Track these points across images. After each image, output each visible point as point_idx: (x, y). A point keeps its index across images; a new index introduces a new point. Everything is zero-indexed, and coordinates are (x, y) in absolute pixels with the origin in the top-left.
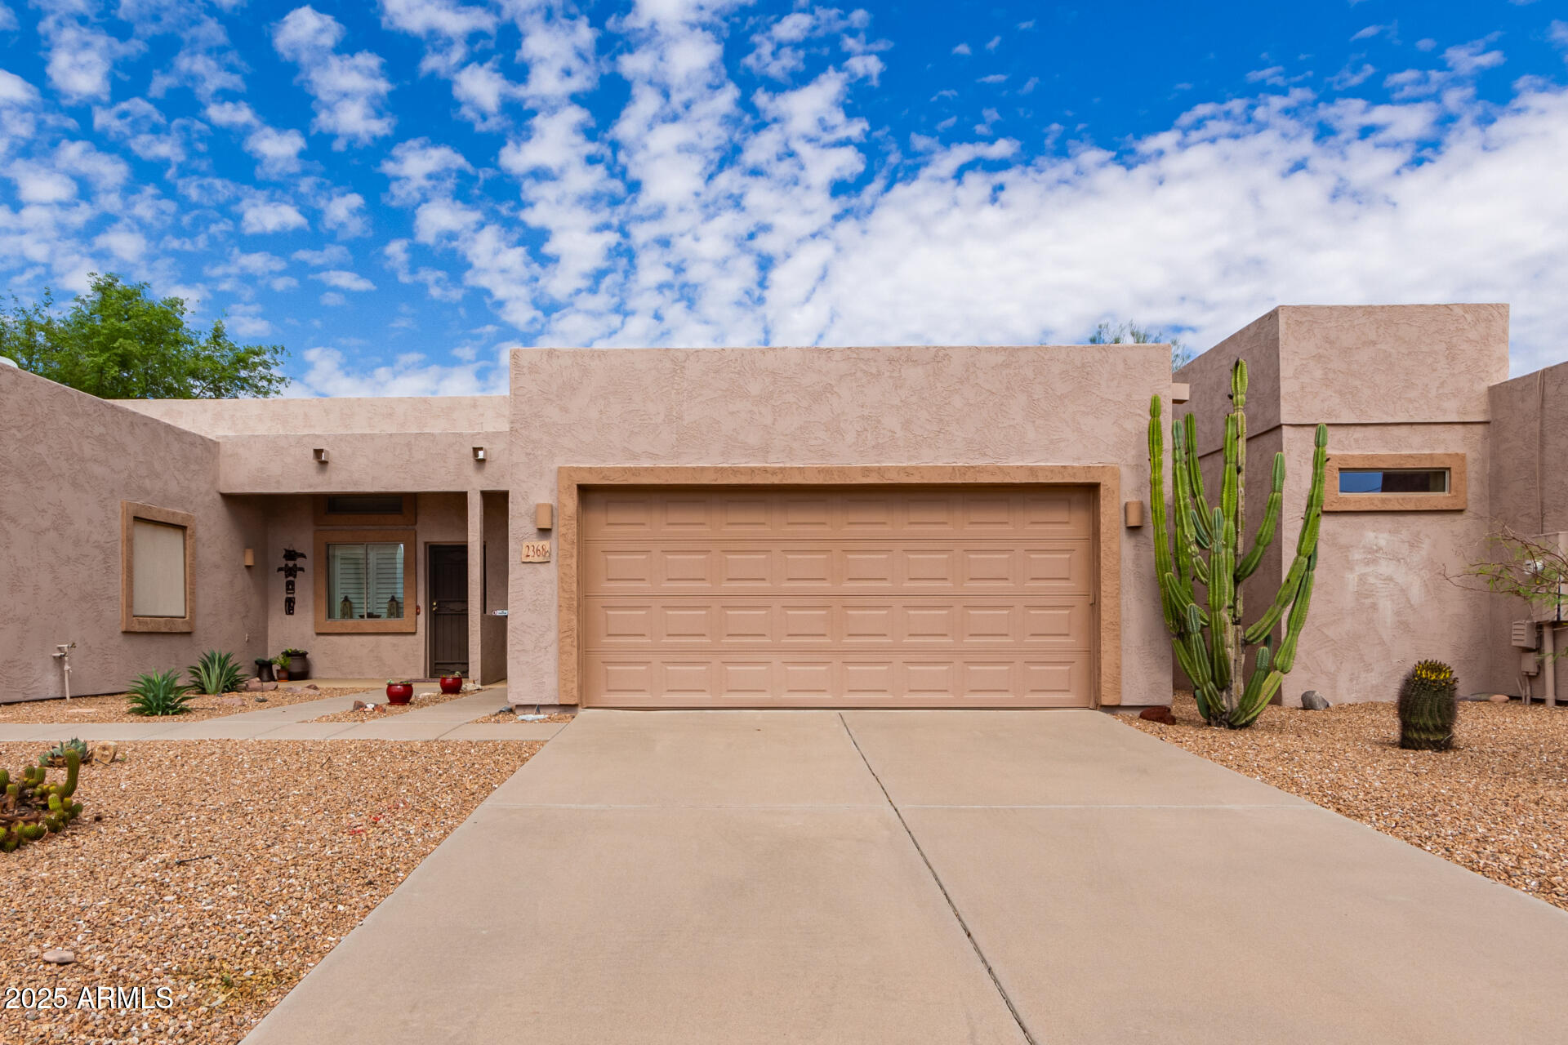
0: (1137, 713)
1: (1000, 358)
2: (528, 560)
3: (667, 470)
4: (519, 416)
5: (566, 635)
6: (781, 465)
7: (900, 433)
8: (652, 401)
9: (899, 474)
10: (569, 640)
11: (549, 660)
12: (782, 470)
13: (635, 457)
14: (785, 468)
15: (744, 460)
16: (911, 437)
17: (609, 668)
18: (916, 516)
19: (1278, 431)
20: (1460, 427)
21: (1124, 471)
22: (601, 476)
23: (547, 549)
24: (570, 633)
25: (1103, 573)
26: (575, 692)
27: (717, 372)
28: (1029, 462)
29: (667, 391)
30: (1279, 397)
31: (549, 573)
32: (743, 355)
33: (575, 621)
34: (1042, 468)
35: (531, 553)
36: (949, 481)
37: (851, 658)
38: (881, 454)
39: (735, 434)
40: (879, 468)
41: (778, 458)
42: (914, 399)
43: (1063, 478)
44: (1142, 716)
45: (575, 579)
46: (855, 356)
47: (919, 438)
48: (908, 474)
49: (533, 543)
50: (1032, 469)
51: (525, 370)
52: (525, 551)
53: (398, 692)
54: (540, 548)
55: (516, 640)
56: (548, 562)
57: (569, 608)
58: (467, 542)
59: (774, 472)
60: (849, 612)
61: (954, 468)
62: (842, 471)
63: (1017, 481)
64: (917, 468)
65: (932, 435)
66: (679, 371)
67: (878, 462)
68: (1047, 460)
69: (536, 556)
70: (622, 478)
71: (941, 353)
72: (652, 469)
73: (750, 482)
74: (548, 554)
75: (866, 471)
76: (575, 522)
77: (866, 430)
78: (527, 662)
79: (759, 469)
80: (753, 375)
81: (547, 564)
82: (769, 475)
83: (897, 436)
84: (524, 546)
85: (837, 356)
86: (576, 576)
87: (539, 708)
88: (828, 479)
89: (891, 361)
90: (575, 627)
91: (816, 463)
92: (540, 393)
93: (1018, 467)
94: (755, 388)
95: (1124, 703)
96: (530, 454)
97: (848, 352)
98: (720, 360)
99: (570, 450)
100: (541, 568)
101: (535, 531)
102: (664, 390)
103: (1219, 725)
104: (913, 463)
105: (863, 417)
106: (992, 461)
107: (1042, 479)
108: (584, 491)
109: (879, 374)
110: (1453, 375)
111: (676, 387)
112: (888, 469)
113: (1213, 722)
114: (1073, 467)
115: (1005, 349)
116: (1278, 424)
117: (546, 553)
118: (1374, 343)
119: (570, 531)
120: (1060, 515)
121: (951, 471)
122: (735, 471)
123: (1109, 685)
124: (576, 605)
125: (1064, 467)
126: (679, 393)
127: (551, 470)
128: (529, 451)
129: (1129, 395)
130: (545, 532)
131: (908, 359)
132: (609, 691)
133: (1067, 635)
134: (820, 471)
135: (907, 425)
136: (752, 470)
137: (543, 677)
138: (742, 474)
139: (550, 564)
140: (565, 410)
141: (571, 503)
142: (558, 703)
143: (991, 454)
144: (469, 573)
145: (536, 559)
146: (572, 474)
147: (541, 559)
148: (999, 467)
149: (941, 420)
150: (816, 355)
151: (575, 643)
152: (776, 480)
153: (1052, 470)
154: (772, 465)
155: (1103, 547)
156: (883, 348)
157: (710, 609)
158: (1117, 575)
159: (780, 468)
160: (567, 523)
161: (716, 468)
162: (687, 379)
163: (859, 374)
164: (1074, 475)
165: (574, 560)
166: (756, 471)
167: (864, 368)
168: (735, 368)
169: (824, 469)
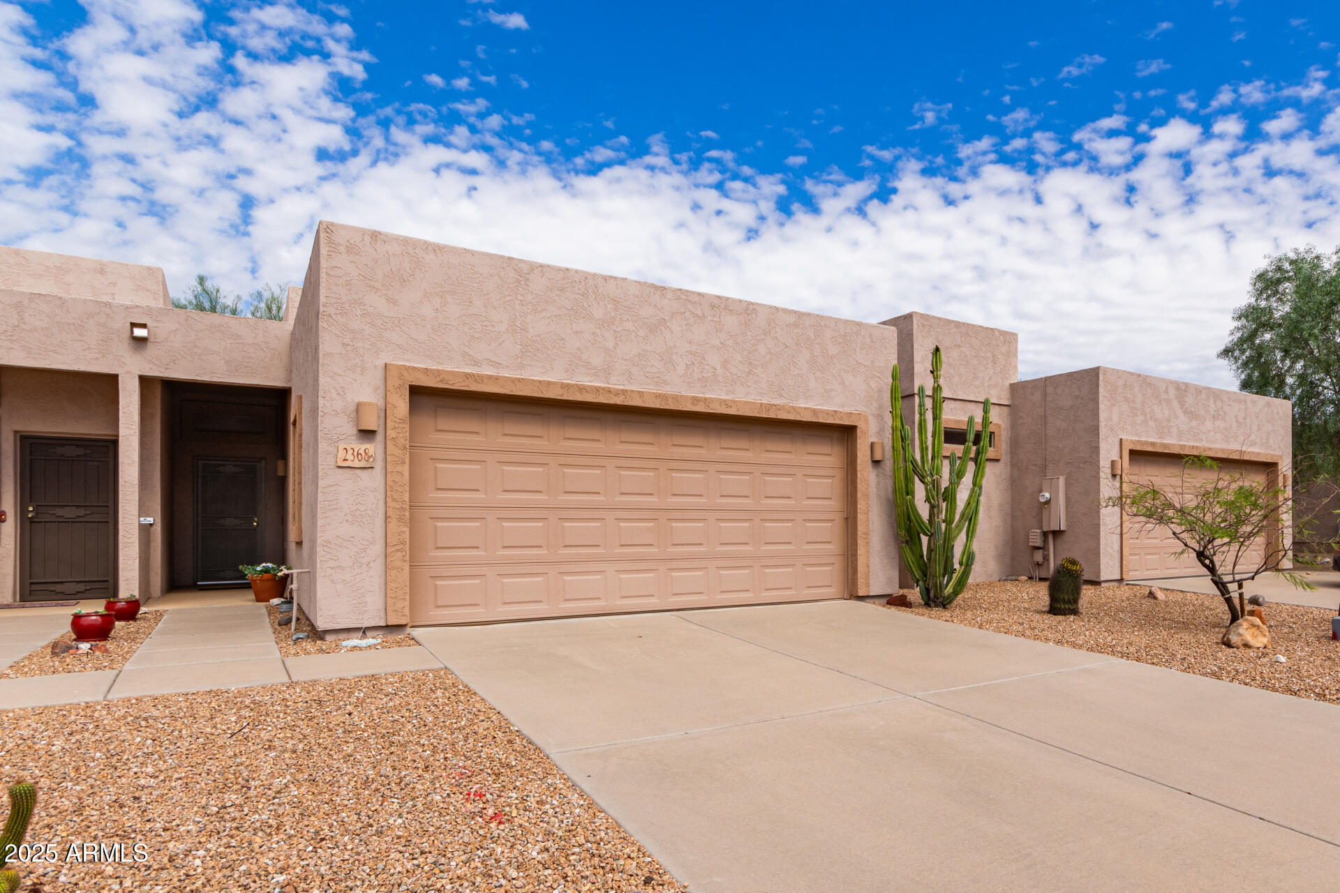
0: (885, 600)
1: (792, 319)
2: (346, 464)
3: (513, 381)
4: (334, 300)
5: (397, 548)
6: (621, 387)
7: (719, 371)
8: (494, 308)
9: (721, 406)
10: (400, 554)
11: (372, 576)
12: (624, 392)
13: (476, 363)
14: (626, 391)
15: (587, 379)
16: (728, 374)
17: (438, 583)
18: (727, 442)
19: (911, 398)
20: (997, 407)
21: (870, 418)
22: (439, 379)
23: (371, 452)
24: (401, 546)
25: (859, 495)
26: (407, 611)
27: (562, 290)
28: (811, 405)
29: (511, 300)
30: (913, 374)
31: (373, 480)
32: (586, 278)
33: (407, 534)
34: (822, 411)
35: (350, 457)
36: (758, 415)
37: (674, 565)
38: (705, 386)
39: (579, 353)
40: (706, 399)
41: (618, 381)
42: (730, 343)
43: (834, 420)
44: (888, 603)
45: (407, 488)
46: (684, 297)
47: (734, 377)
48: (728, 406)
49: (352, 446)
50: (815, 412)
51: (342, 249)
52: (341, 454)
53: (92, 625)
54: (362, 452)
55: (329, 556)
56: (372, 468)
57: (400, 520)
58: (118, 436)
59: (617, 393)
60: (674, 524)
61: (761, 404)
62: (676, 398)
63: (805, 420)
64: (734, 402)
65: (743, 375)
66: (523, 282)
67: (703, 393)
68: (822, 404)
69: (356, 460)
70: (463, 384)
71: (751, 307)
72: (497, 378)
73: (595, 401)
74: (371, 459)
75: (695, 400)
76: (407, 427)
77: (693, 364)
78: (344, 581)
79: (603, 389)
80: (595, 298)
81: (370, 470)
82: (611, 395)
83: (717, 372)
84: (341, 448)
85: (669, 295)
86: (408, 484)
87: (364, 631)
88: (663, 403)
89: (713, 307)
90: (408, 540)
91: (650, 388)
92: (361, 278)
93: (805, 408)
94: (597, 312)
95: (871, 594)
96: (348, 345)
97: (679, 293)
98: (564, 279)
99: (399, 346)
100: (364, 475)
101: (355, 431)
102: (508, 298)
103: (937, 606)
104: (730, 397)
105: (691, 353)
106: (786, 401)
107: (821, 419)
108: (416, 392)
109: (704, 316)
110: (995, 373)
111: (520, 298)
112: (712, 400)
113: (932, 604)
114: (841, 412)
115: (795, 312)
116: (912, 393)
117: (369, 457)
118: (959, 346)
119: (401, 435)
120: (825, 448)
121: (759, 406)
122: (581, 389)
123: (863, 581)
124: (408, 516)
125: (835, 411)
126: (523, 305)
127: (375, 367)
128: (347, 341)
129: (873, 362)
130: (367, 434)
131: (726, 308)
132: (438, 607)
133: (828, 542)
134: (658, 396)
135: (725, 363)
136: (597, 390)
137: (364, 596)
138: (587, 392)
139: (374, 470)
140: (392, 301)
141: (401, 405)
142: (383, 624)
143: (786, 395)
144: (120, 473)
145: (356, 464)
146: (405, 373)
147: (363, 464)
148: (793, 407)
149: (750, 363)
150: (652, 290)
151: (407, 558)
152: (618, 401)
153: (827, 413)
154: (617, 387)
155: (859, 476)
156: (707, 294)
157: (546, 521)
158: (867, 496)
159: (623, 390)
160: (397, 426)
161: (562, 384)
162: (532, 292)
163: (687, 314)
164: (841, 419)
165: (407, 467)
166: (601, 391)
167: (692, 309)
168: (579, 289)
169: (660, 394)
